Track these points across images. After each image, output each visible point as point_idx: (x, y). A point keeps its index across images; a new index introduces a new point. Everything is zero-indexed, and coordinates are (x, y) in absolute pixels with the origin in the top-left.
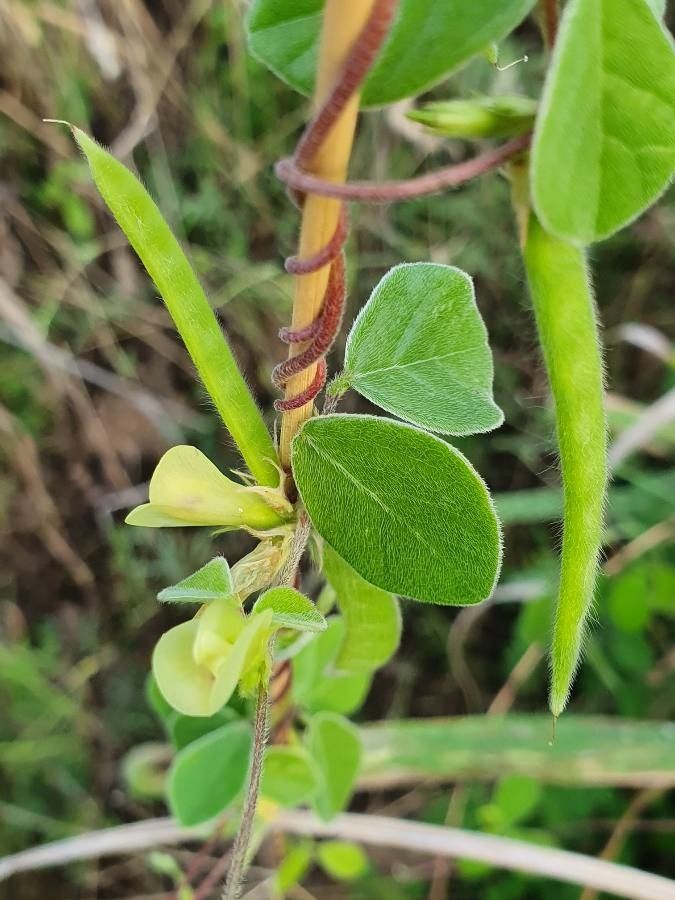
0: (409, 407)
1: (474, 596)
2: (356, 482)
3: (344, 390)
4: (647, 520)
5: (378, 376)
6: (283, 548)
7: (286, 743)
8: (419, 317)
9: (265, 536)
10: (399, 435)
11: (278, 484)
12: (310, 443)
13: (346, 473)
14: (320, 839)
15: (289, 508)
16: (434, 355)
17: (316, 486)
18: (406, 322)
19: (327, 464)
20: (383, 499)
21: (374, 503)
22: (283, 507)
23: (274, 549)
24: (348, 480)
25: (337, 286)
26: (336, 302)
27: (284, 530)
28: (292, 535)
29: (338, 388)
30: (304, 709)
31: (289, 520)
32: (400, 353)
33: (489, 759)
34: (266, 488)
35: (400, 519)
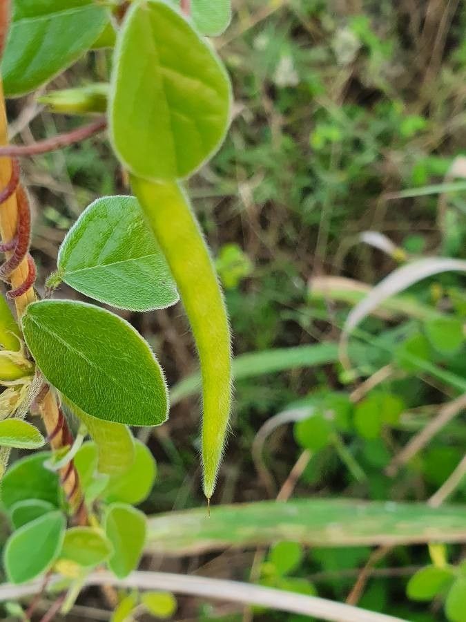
0: (107, 292)
1: (156, 419)
2: (68, 345)
3: (58, 283)
4: (378, 364)
5: (83, 273)
6: (21, 392)
7: (88, 524)
8: (118, 233)
9: (11, 384)
10: (88, 313)
11: (19, 349)
12: (32, 319)
13: (60, 340)
14: (142, 590)
15: (30, 365)
16: (131, 258)
17: (41, 349)
18: (107, 237)
19: (45, 334)
20: (87, 355)
21: (82, 359)
22: (24, 365)
23: (15, 394)
24: (62, 345)
25: (23, 213)
26: (24, 224)
27: (25, 381)
28: (30, 383)
29: (53, 280)
30: (103, 502)
31: (31, 373)
32: (102, 257)
33: (269, 531)
34: (11, 352)
35: (100, 369)
